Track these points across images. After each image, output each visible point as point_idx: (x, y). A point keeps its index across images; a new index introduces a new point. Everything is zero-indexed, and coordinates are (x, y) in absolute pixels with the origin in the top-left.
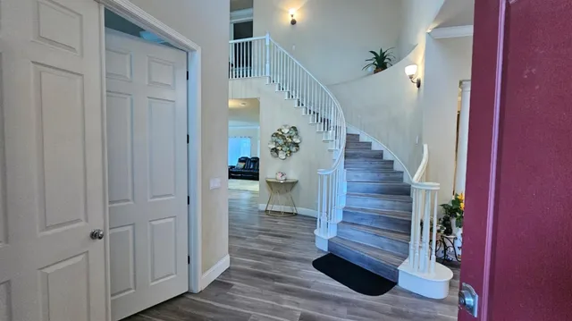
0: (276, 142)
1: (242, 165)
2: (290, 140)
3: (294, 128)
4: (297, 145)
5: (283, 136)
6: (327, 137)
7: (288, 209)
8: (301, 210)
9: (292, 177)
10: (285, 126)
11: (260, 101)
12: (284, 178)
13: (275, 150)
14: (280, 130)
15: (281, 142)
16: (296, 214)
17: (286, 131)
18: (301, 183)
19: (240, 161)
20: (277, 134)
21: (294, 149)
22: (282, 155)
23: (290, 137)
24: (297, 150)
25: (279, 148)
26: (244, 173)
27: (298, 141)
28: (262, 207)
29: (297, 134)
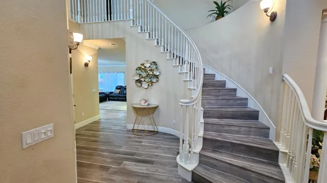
0: (140, 75)
1: (118, 91)
2: (151, 73)
3: (154, 62)
4: (157, 77)
5: (145, 70)
6: (181, 70)
7: (151, 128)
8: (161, 129)
9: (154, 102)
10: (147, 61)
11: (126, 40)
12: (146, 104)
13: (139, 81)
14: (143, 65)
15: (144, 74)
16: (157, 132)
17: (148, 65)
18: (160, 107)
19: (117, 88)
20: (140, 68)
21: (154, 80)
22: (145, 85)
23: (151, 70)
24: (157, 81)
25: (143, 80)
26: (120, 97)
27: (158, 74)
28: (130, 127)
29: (157, 68)
